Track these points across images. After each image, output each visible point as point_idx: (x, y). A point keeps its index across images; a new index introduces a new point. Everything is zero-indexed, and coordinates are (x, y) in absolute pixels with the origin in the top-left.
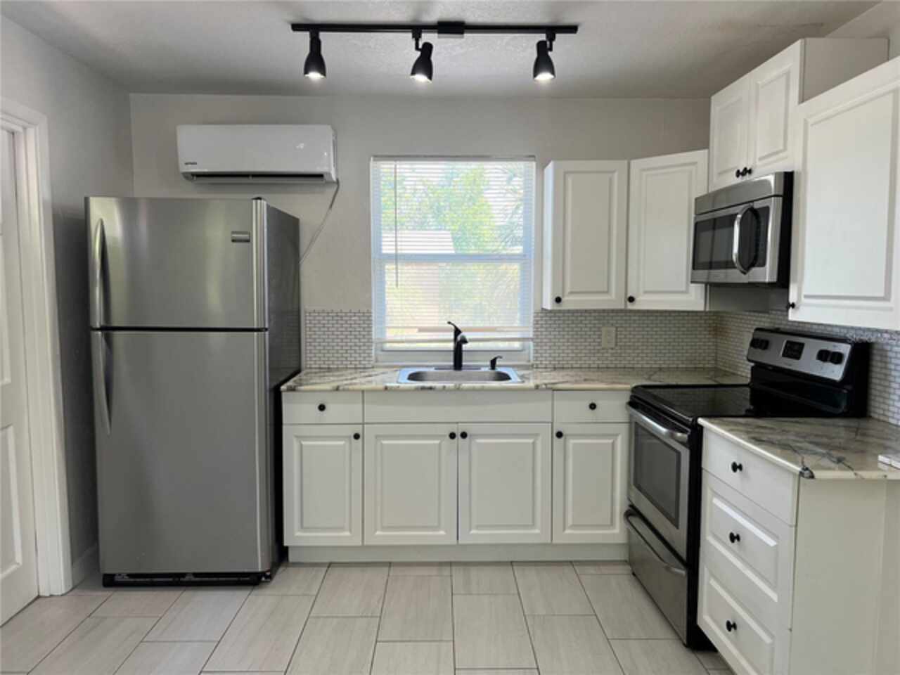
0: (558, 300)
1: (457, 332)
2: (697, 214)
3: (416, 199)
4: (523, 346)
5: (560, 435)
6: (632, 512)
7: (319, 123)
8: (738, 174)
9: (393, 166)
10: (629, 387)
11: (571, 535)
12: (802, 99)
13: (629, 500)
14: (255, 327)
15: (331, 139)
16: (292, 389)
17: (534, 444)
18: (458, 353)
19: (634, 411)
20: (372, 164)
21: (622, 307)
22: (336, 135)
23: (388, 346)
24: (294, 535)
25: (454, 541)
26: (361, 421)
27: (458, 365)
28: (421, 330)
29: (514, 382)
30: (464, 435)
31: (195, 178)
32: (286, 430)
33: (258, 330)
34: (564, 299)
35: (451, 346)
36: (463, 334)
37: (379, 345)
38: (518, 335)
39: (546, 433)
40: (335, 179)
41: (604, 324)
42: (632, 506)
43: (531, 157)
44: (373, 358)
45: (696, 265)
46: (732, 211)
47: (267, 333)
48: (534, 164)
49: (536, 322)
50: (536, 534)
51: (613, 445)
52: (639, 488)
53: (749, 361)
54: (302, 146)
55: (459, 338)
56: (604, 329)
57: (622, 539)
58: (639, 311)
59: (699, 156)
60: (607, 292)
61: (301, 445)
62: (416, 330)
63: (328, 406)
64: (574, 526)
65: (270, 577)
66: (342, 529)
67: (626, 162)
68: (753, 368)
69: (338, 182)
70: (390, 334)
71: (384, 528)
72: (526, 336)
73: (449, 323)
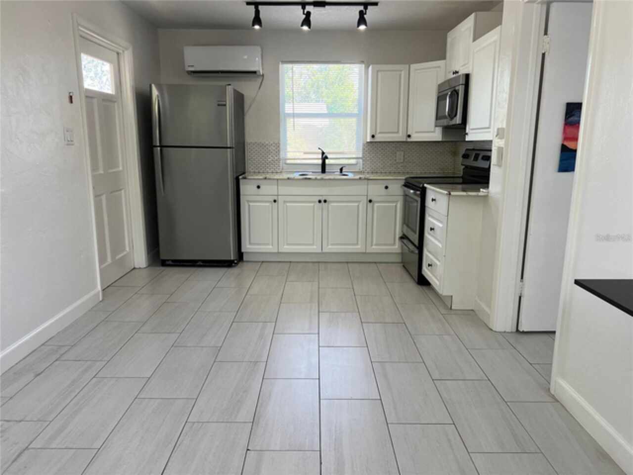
0: (373, 136)
1: (323, 153)
2: (439, 93)
3: (302, 80)
4: (357, 162)
5: (370, 201)
6: (403, 237)
7: (254, 45)
8: (454, 73)
9: (291, 67)
10: (404, 178)
11: (375, 249)
12: (474, 40)
13: (402, 231)
14: (229, 146)
15: (260, 53)
16: (245, 178)
17: (358, 206)
18: (324, 165)
19: (406, 189)
20: (281, 66)
21: (404, 140)
22: (262, 51)
23: (288, 162)
24: (246, 247)
25: (320, 251)
26: (276, 194)
27: (323, 170)
28: (305, 153)
29: (351, 176)
30: (325, 201)
31: (192, 74)
32: (242, 197)
33: (230, 148)
34: (376, 136)
35: (320, 162)
36: (326, 154)
37: (284, 161)
38: (354, 156)
39: (364, 200)
40: (262, 74)
41: (398, 151)
42: (404, 235)
43: (362, 62)
44: (281, 168)
45: (438, 118)
46: (446, 92)
47: (234, 149)
48: (363, 66)
49: (364, 149)
50: (359, 248)
51: (396, 206)
52: (408, 226)
53: (462, 165)
54: (246, 57)
55: (324, 156)
56: (398, 153)
57: (399, 251)
58: (412, 142)
59: (441, 63)
60: (398, 132)
61: (249, 206)
62: (302, 153)
63: (261, 187)
64: (376, 245)
65: (237, 264)
66: (268, 244)
67: (408, 66)
68: (464, 169)
69: (263, 75)
70: (289, 155)
71: (288, 244)
72: (359, 157)
73: (319, 149)
